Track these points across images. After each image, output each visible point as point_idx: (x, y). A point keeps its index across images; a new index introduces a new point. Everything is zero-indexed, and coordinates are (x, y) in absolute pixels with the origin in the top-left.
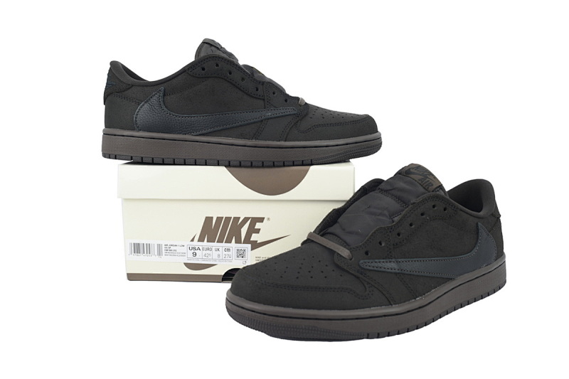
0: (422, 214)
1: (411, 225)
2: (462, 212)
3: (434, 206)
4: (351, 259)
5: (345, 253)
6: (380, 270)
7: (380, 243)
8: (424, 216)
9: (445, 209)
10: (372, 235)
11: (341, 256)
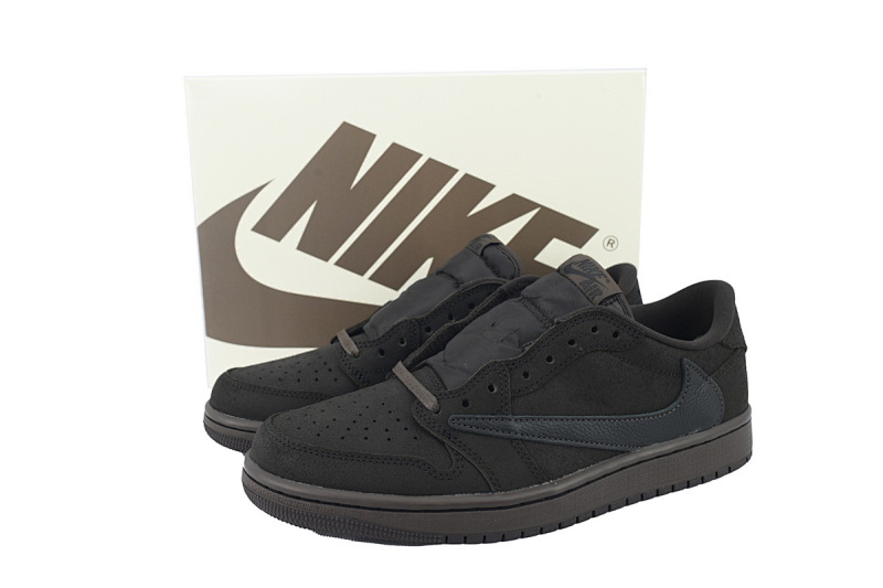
0: (572, 342)
1: (549, 359)
2: (648, 340)
3: (594, 329)
4: (437, 413)
5: (429, 401)
6: (483, 432)
7: (491, 389)
8: (574, 346)
9: (616, 335)
10: (479, 374)
11: (423, 406)
